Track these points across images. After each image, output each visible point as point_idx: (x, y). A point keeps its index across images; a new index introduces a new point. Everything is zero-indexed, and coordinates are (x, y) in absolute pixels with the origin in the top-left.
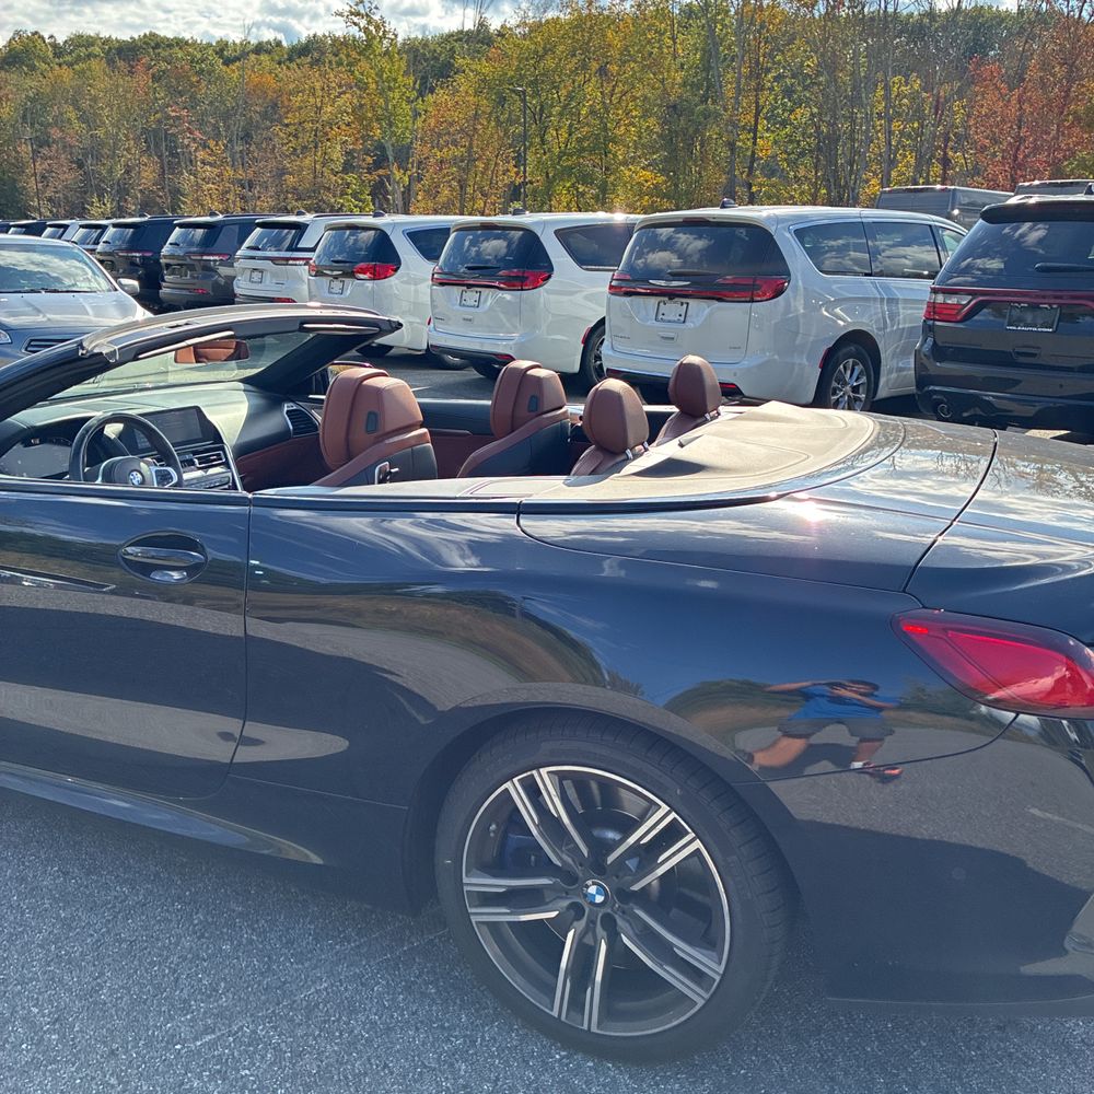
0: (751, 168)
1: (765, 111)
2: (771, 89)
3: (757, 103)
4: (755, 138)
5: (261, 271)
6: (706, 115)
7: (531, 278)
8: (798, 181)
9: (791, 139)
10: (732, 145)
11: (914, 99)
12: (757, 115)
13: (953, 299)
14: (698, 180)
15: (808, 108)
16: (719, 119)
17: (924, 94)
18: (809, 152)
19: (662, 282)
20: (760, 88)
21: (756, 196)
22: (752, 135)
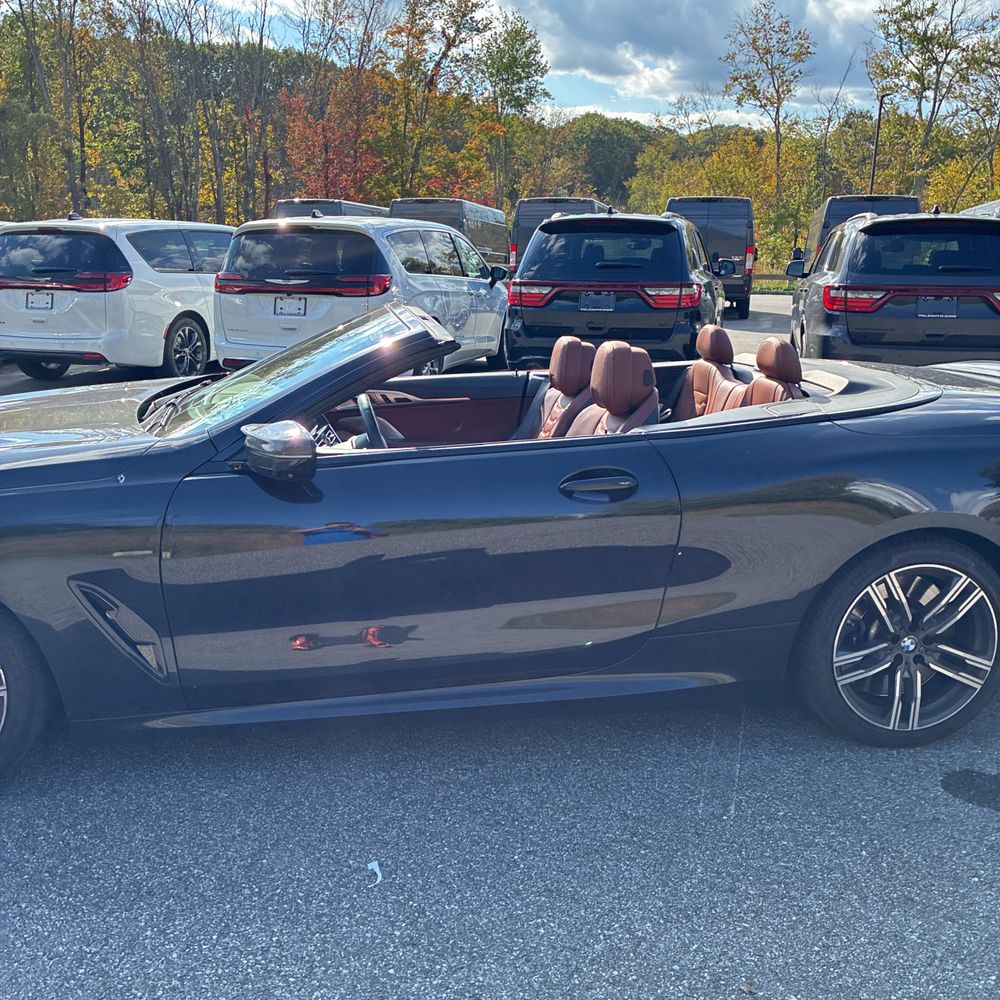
0: (83, 175)
1: (89, 121)
2: (92, 101)
3: (80, 114)
4: (83, 146)
6: (41, 122)
7: (114, 280)
8: (134, 189)
9: (118, 149)
10: (68, 153)
11: (228, 120)
12: (81, 125)
13: (535, 290)
14: (37, 186)
15: (131, 122)
16: (53, 125)
17: (235, 118)
18: (139, 163)
19: (280, 281)
20: (81, 100)
21: (93, 201)
22: (79, 144)
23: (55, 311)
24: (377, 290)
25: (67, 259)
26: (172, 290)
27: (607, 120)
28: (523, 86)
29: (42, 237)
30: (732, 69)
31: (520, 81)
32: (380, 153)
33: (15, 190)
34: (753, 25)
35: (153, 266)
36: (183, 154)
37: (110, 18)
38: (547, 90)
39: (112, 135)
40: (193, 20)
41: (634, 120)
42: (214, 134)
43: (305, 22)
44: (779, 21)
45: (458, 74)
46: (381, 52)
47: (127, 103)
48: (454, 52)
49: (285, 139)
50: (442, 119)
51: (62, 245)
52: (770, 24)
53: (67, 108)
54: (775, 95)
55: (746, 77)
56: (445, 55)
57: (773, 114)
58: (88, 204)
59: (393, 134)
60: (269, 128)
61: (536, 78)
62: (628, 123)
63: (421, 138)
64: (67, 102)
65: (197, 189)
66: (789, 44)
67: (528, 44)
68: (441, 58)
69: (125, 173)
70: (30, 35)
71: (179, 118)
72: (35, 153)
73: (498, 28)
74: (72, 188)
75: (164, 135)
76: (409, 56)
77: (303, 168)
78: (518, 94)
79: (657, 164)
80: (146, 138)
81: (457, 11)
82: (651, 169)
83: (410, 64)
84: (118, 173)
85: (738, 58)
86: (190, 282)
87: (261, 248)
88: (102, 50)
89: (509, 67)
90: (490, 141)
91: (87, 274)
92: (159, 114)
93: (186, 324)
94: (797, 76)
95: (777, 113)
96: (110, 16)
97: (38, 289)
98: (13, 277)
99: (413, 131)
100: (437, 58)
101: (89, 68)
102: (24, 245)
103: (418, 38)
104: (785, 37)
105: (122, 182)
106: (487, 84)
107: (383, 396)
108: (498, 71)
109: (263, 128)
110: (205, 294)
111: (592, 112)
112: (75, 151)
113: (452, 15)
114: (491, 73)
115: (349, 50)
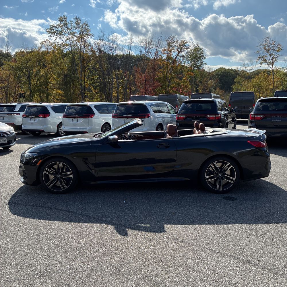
0: (84, 90)
1: (86, 76)
2: (87, 71)
3: (84, 74)
4: (85, 82)
5: (3, 117)
6: (75, 77)
7: (90, 116)
8: (96, 93)
9: (93, 83)
10: (81, 85)
11: (121, 75)
12: (84, 77)
13: (182, 116)
14: (73, 93)
15: (96, 76)
16: (78, 78)
17: (123, 74)
18: (98, 86)
19: (126, 115)
20: (85, 71)
21: (87, 96)
22: (83, 82)
23: (78, 122)
24: (147, 117)
25: (81, 111)
26: (103, 118)
27: (226, 69)
28: (199, 62)
29: (75, 107)
30: (259, 55)
31: (198, 61)
32: (160, 82)
33: (68, 94)
34: (264, 43)
35: (99, 113)
36: (109, 84)
37: (93, 51)
38: (206, 63)
39: (92, 79)
40: (113, 50)
41: (234, 69)
42: (117, 78)
43: (141, 49)
44: (272, 41)
45: (181, 60)
46: (160, 55)
47: (96, 71)
48: (180, 54)
49: (135, 79)
50: (176, 72)
51: (80, 109)
52: (269, 42)
53: (81, 74)
54: (272, 61)
55: (263, 57)
56: (178, 55)
57: (271, 67)
58: (85, 97)
59: (163, 77)
60: (131, 76)
61: (202, 60)
62: (232, 70)
63: (171, 77)
64: (81, 72)
65: (112, 92)
66: (275, 48)
67: (200, 51)
68: (177, 56)
69: (95, 89)
70: (73, 56)
71: (108, 74)
72: (73, 85)
73: (192, 47)
74: (81, 93)
75: (105, 79)
76: (168, 56)
77: (139, 86)
78: (198, 64)
79: (241, 81)
80: (100, 80)
81: (181, 44)
82: (239, 82)
83: (168, 58)
84: (93, 89)
85: (260, 52)
86: (107, 116)
87: (123, 108)
88: (90, 58)
89: (195, 58)
90: (190, 77)
91: (85, 115)
92: (103, 74)
93: (106, 125)
94: (278, 56)
95: (273, 66)
96: (92, 50)
97: (75, 118)
98: (70, 115)
99: (168, 75)
100: (175, 56)
101: (87, 63)
102: (72, 109)
103: (170, 52)
104: (274, 46)
105: (94, 91)
106: (189, 62)
107: (137, 136)
108: (192, 59)
109: (129, 76)
110: (110, 118)
111: (222, 67)
112: (83, 84)
113: (179, 45)
114: (190, 59)
115: (152, 56)
